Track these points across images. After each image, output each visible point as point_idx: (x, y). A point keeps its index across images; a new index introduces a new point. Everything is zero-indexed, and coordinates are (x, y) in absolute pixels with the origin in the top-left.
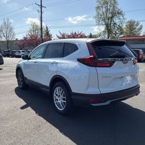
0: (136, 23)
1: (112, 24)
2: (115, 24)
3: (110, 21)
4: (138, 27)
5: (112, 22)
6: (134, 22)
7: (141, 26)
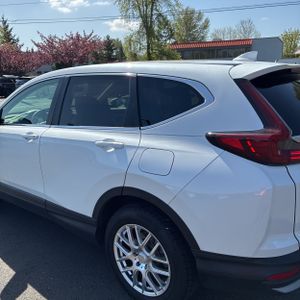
0: (196, 15)
1: (154, 17)
2: (160, 15)
3: (149, 9)
4: (201, 23)
5: (155, 12)
6: (193, 12)
7: (207, 22)
